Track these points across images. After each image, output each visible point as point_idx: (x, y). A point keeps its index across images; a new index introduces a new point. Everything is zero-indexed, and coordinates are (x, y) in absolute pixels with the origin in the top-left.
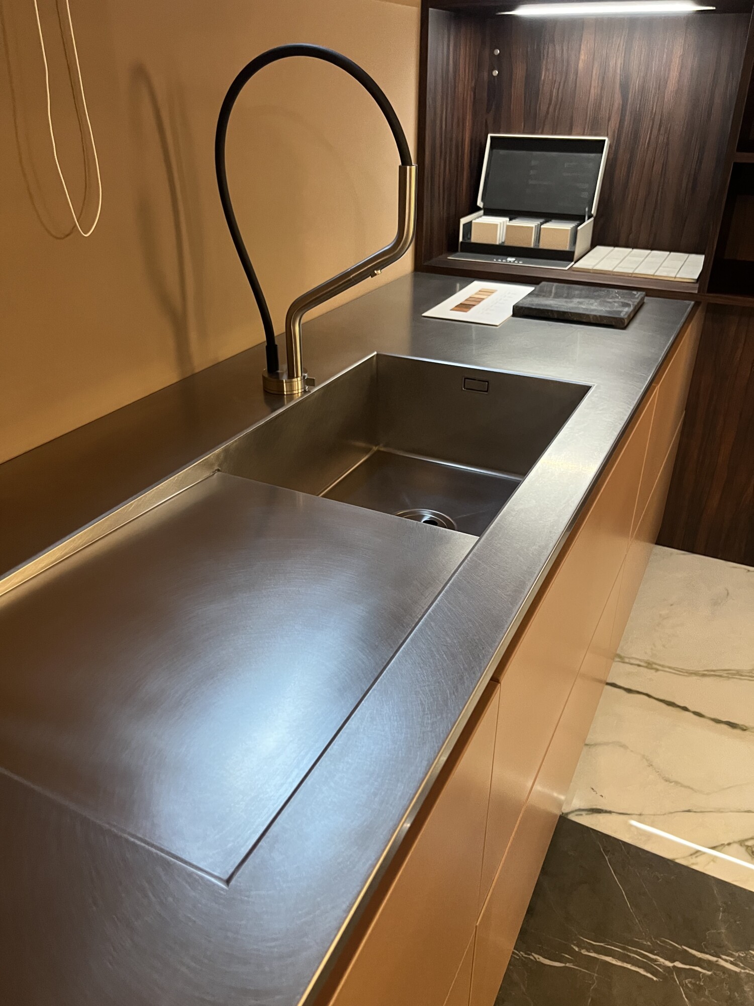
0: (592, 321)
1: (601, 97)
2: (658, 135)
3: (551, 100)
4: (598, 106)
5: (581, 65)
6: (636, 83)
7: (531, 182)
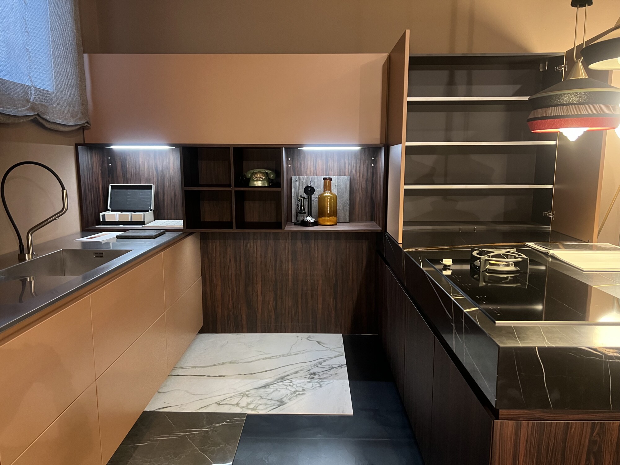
0: (143, 238)
1: (149, 173)
2: (171, 184)
3: (132, 173)
4: (149, 176)
5: (140, 162)
6: (160, 168)
7: (128, 200)
